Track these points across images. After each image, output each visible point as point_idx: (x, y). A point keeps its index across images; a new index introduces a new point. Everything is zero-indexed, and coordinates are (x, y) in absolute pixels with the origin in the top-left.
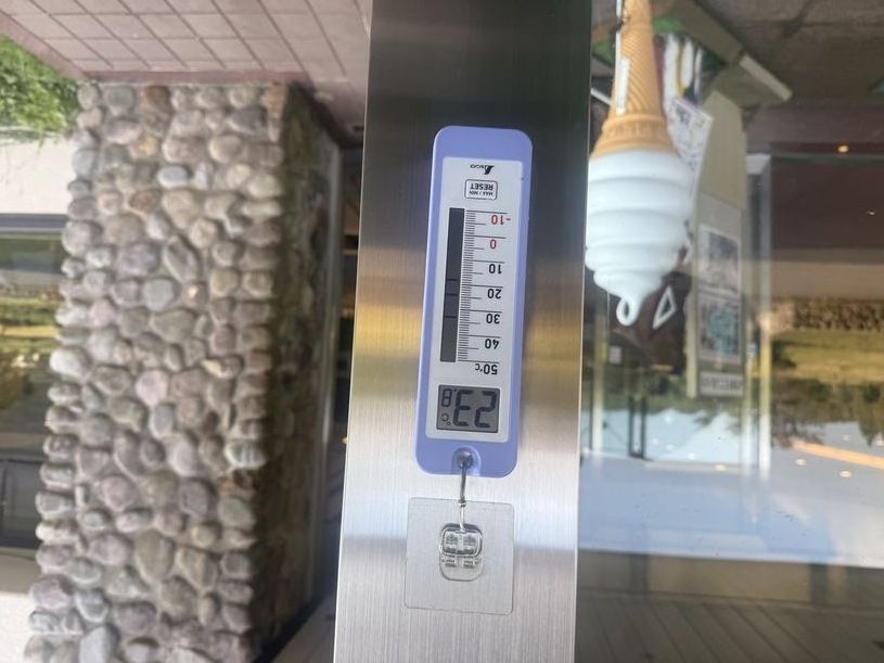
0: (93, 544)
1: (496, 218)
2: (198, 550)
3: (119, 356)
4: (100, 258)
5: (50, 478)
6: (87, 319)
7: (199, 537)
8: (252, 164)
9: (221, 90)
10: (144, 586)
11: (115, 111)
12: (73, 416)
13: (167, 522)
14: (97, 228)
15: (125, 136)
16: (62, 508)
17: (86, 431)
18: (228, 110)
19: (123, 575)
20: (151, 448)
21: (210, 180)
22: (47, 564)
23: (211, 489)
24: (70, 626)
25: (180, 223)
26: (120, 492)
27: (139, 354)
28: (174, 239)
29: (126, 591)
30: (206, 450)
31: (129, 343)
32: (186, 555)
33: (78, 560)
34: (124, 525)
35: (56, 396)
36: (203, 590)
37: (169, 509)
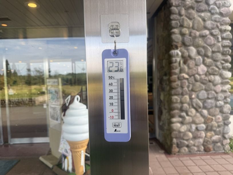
0: (215, 26)
1: (112, 118)
2: (186, 27)
3: (212, 77)
4: (220, 104)
5: (228, 43)
6: (222, 87)
7: (186, 31)
8: (180, 132)
9: (190, 152)
10: (200, 16)
11: (219, 144)
12: (224, 60)
13: (195, 34)
14: (222, 112)
15: (216, 138)
16: (224, 35)
17: (219, 56)
18: (188, 146)
19: (206, 19)
20: (201, 53)
21: (191, 127)
22: (227, 19)
23: (184, 44)
24: (220, 4)
25: (198, 114)
26: (209, 41)
27: (207, 78)
28: (200, 110)
29: (205, 14)
30: (186, 54)
31: (210, 81)
32: (189, 26)
33: (219, 22)
34: (207, 32)
35: (229, 65)
36: (184, 17)
37: (195, 37)
